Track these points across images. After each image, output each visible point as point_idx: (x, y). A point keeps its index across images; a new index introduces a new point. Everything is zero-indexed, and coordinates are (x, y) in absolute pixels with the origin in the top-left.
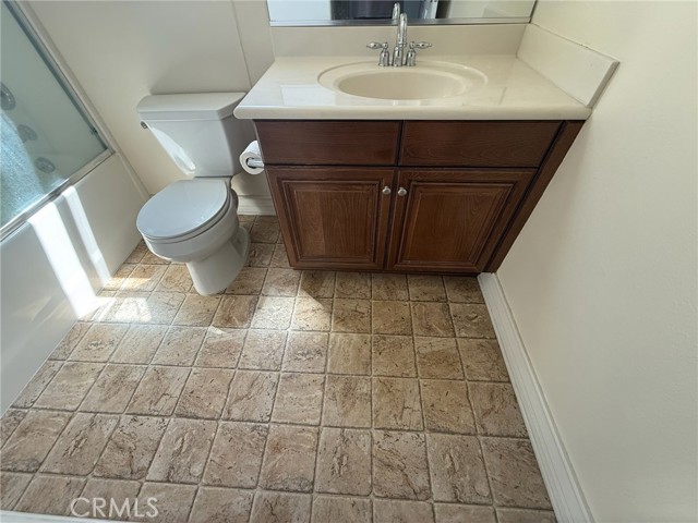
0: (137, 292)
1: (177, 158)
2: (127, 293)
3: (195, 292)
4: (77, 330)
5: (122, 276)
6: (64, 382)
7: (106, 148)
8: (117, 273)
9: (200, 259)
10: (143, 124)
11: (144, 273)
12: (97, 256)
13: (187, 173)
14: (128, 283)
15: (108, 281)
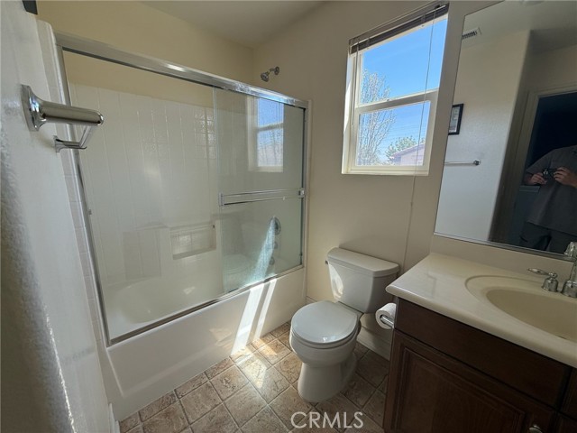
0: (265, 359)
1: (334, 282)
2: (260, 355)
3: (296, 387)
4: (225, 363)
5: (264, 341)
6: (200, 395)
7: (301, 263)
8: (264, 337)
9: (312, 366)
10: (326, 262)
11: (276, 348)
12: (262, 321)
13: (335, 294)
14: (265, 348)
15: (257, 340)
